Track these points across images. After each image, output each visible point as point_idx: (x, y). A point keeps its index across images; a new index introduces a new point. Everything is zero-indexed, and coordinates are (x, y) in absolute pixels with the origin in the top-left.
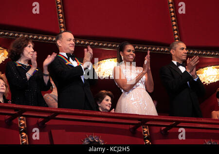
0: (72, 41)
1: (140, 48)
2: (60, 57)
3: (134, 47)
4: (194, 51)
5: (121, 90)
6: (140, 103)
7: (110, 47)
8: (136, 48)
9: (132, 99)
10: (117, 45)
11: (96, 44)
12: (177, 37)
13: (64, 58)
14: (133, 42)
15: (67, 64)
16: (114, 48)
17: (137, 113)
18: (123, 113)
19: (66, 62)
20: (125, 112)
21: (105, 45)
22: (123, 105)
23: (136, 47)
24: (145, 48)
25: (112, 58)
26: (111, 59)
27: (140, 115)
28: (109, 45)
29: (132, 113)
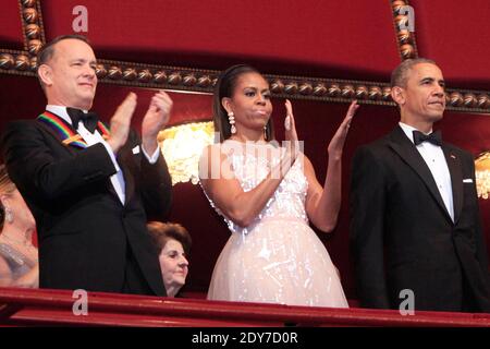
0: (87, 65)
1: (290, 87)
2: (46, 121)
3: (271, 83)
4: (463, 94)
5: (226, 225)
6: (291, 268)
7: (190, 86)
8: (275, 86)
9: (264, 253)
10: (212, 78)
11: (143, 74)
12: (408, 49)
13: (58, 124)
14: (266, 67)
15: (66, 142)
16: (205, 86)
17: (279, 299)
18: (233, 299)
19: (65, 137)
20: (241, 298)
21: (173, 77)
22: (233, 275)
23: (278, 85)
24: (304, 88)
25: (197, 121)
26: (194, 124)
27: (290, 307)
28: (188, 79)
29: (264, 301)
